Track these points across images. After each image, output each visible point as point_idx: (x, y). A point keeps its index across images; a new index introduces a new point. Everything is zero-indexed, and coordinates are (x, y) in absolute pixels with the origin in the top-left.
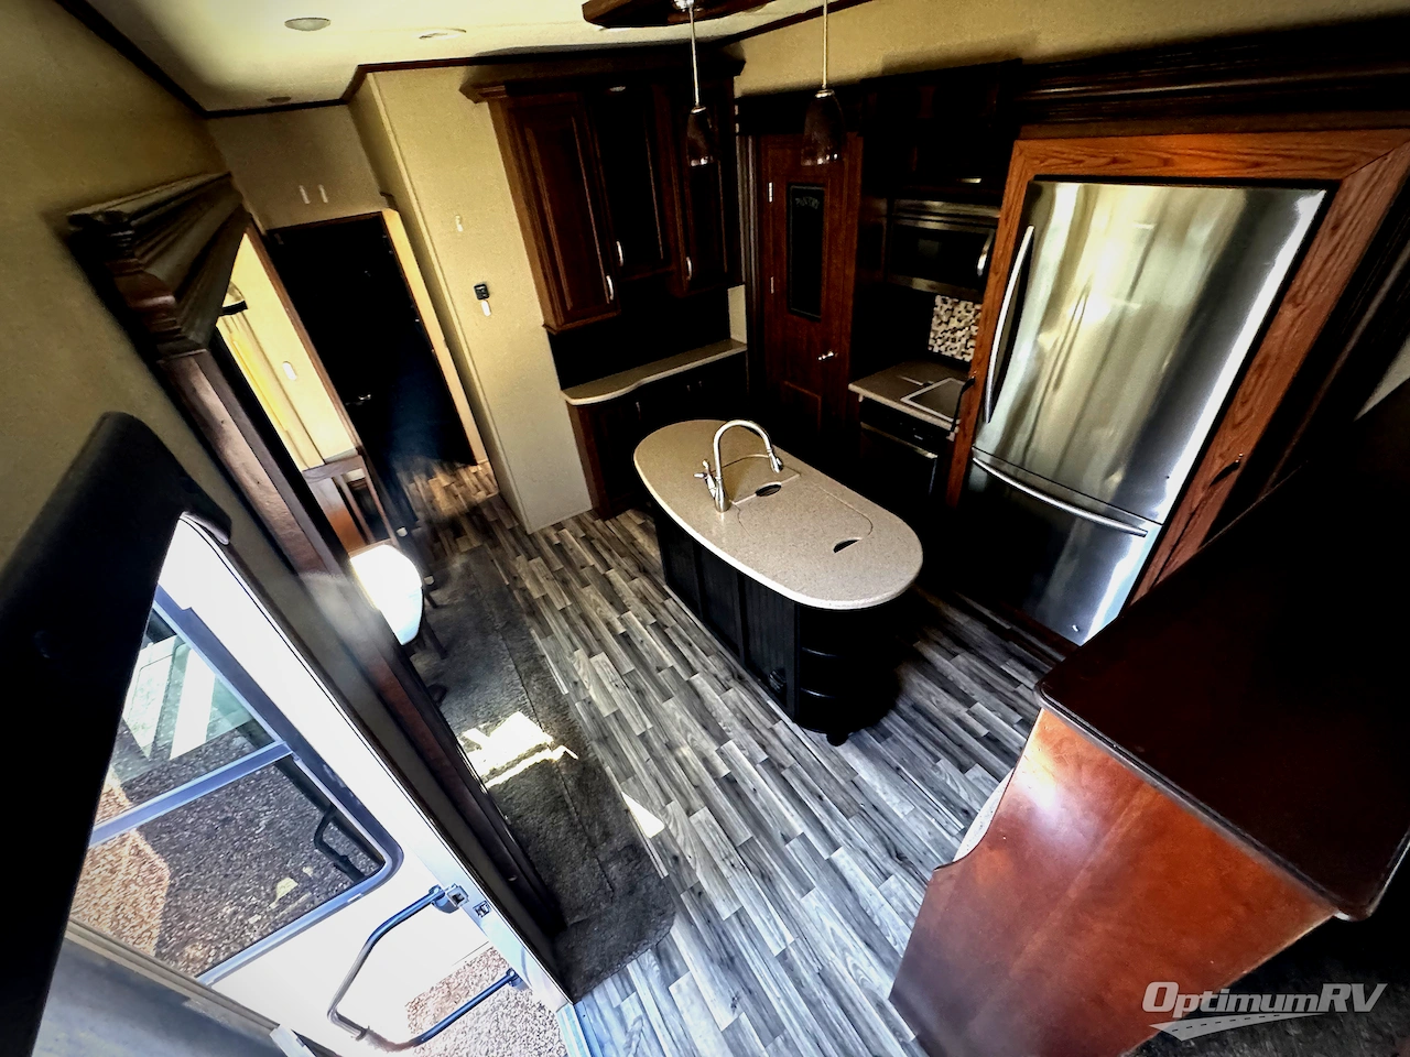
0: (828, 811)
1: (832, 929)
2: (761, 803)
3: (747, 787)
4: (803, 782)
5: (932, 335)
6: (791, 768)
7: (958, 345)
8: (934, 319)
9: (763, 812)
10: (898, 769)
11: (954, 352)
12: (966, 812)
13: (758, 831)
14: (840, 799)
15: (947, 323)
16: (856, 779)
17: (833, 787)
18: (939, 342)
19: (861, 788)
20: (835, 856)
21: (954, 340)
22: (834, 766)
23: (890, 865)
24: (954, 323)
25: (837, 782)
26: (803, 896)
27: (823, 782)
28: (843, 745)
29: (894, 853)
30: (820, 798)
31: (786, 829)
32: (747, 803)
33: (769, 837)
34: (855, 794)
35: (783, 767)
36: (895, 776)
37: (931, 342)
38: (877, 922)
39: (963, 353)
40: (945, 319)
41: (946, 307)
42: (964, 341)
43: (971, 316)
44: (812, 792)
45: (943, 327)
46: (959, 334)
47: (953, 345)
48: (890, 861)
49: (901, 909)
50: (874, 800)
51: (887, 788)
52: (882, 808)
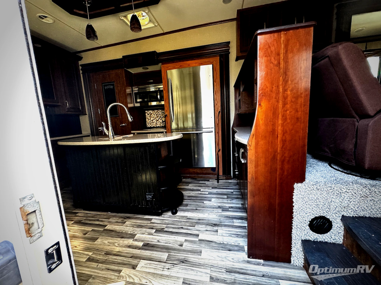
0: (187, 229)
1: (217, 256)
2: (164, 243)
3: (155, 242)
4: (173, 228)
5: (147, 123)
6: (166, 227)
7: (154, 123)
8: (147, 119)
9: (166, 245)
10: (197, 209)
11: (154, 125)
12: (219, 207)
13: (169, 251)
14: (188, 224)
15: (150, 119)
16: (188, 217)
17: (183, 223)
18: (149, 124)
19: (191, 218)
20: (200, 238)
21: (153, 123)
22: (179, 219)
23: (215, 228)
24: (152, 119)
25: (183, 221)
26: (201, 255)
27: (179, 224)
28: (178, 213)
29: (214, 225)
30: (182, 228)
31: (179, 243)
32: (157, 246)
33: (174, 249)
34: (190, 221)
35: (163, 229)
36: (197, 211)
37: (147, 125)
38: (226, 243)
39: (156, 125)
40: (149, 118)
41: (149, 116)
42: (155, 122)
43: (155, 116)
44: (179, 228)
45: (150, 120)
46: (154, 121)
47: (153, 124)
48: (214, 227)
49: (228, 235)
50: (197, 218)
51: (198, 214)
52: (201, 218)
